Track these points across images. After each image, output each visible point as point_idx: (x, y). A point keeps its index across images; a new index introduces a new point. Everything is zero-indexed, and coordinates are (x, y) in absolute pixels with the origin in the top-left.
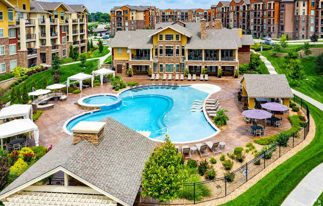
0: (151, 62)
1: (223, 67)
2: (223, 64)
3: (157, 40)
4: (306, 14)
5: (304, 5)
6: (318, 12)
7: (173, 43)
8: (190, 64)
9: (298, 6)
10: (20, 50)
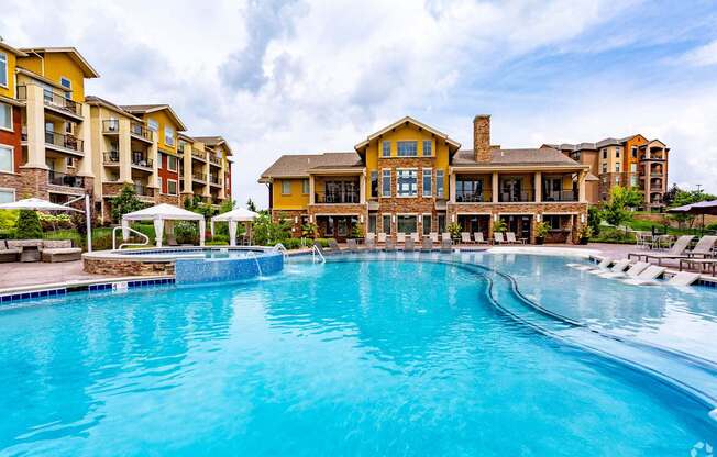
0: (364, 207)
1: (546, 218)
2: (546, 209)
3: (378, 154)
4: (621, 171)
5: (618, 155)
6: (643, 166)
7: (415, 164)
8: (460, 210)
9: (605, 157)
10: (27, 166)
